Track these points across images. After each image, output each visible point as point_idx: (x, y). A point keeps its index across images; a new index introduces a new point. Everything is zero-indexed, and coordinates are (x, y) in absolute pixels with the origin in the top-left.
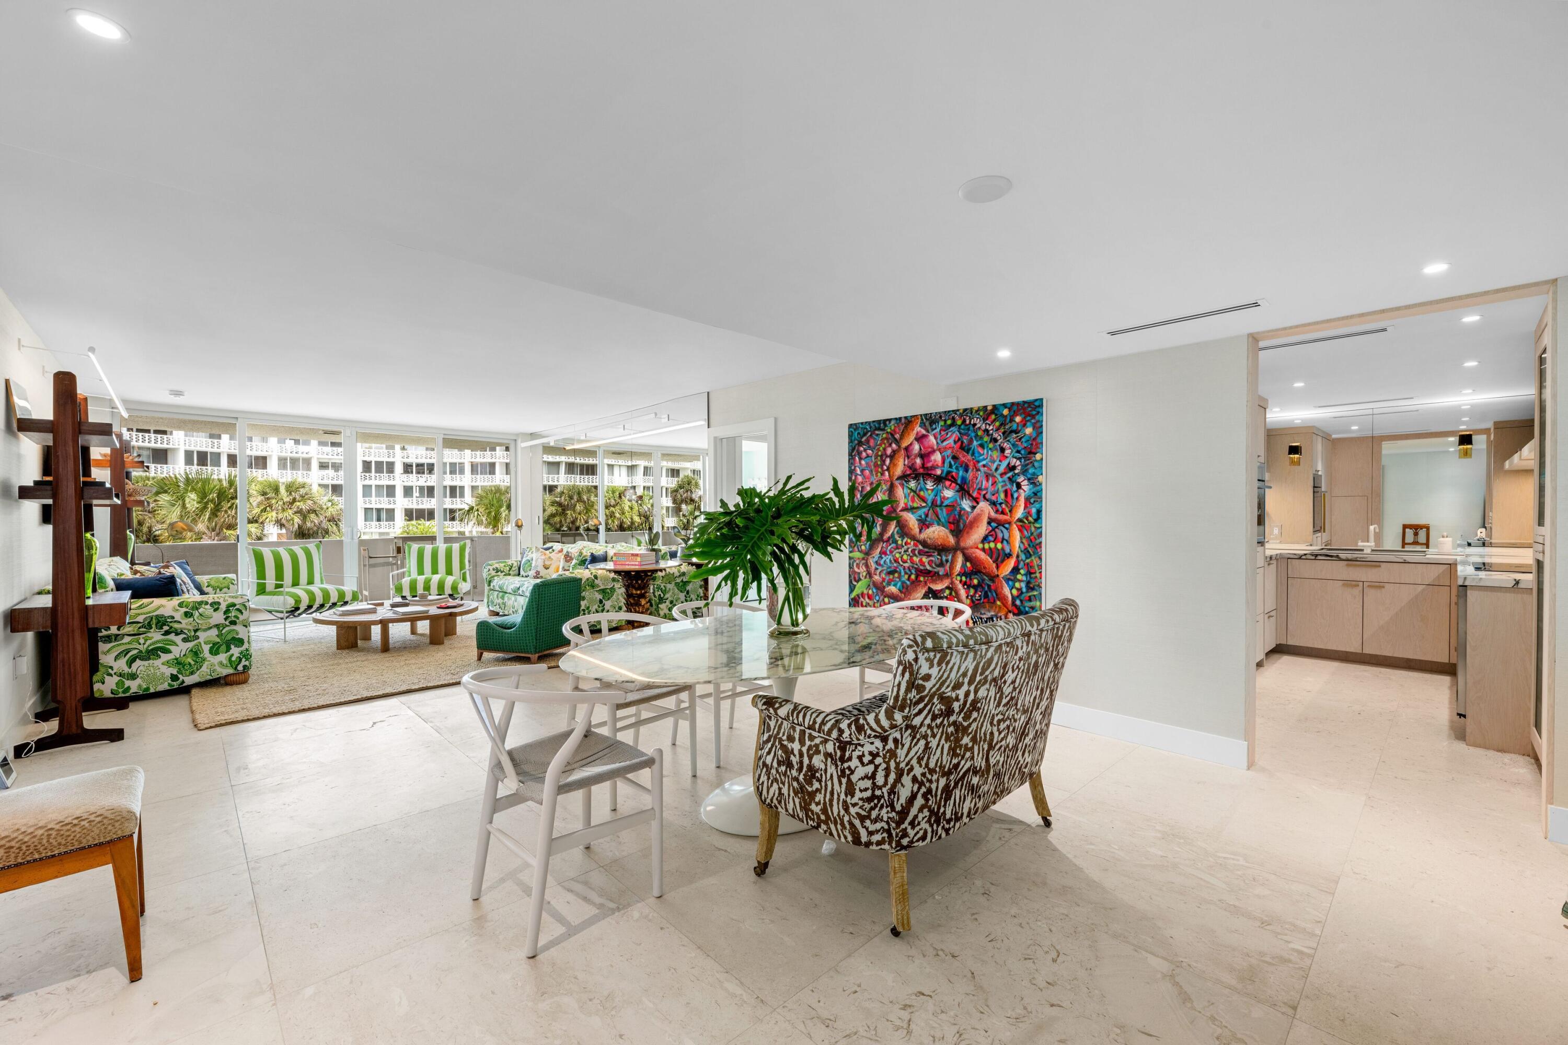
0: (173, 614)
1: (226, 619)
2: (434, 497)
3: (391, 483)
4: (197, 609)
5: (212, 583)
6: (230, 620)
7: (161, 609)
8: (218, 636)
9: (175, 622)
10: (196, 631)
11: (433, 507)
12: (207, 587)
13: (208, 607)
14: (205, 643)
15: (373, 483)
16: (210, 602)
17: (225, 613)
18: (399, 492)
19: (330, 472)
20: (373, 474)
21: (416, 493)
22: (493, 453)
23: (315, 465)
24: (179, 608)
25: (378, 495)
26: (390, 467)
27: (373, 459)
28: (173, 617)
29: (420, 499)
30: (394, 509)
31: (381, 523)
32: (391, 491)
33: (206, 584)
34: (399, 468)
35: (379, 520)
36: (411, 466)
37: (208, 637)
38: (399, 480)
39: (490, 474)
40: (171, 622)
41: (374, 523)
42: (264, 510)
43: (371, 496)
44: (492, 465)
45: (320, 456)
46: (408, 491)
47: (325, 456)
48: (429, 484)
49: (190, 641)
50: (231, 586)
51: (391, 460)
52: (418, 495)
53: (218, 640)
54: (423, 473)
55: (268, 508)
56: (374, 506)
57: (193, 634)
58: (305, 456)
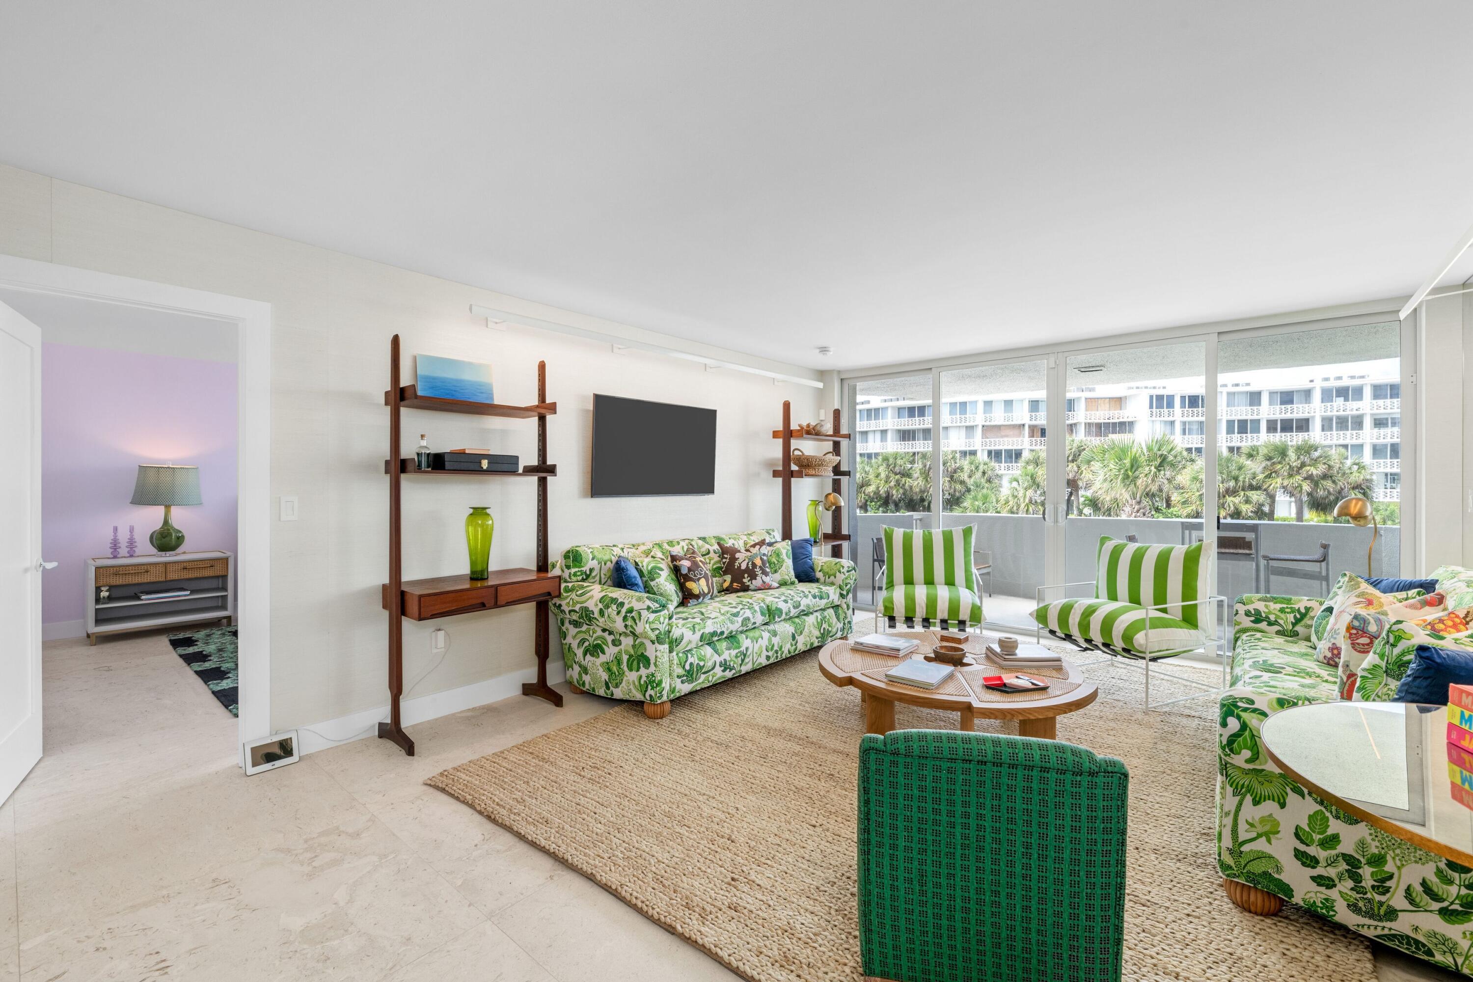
23: (1368, 422)
42: (1269, 476)
45: (1375, 411)
47: (1382, 411)
55: (1273, 475)
58: (1355, 413)
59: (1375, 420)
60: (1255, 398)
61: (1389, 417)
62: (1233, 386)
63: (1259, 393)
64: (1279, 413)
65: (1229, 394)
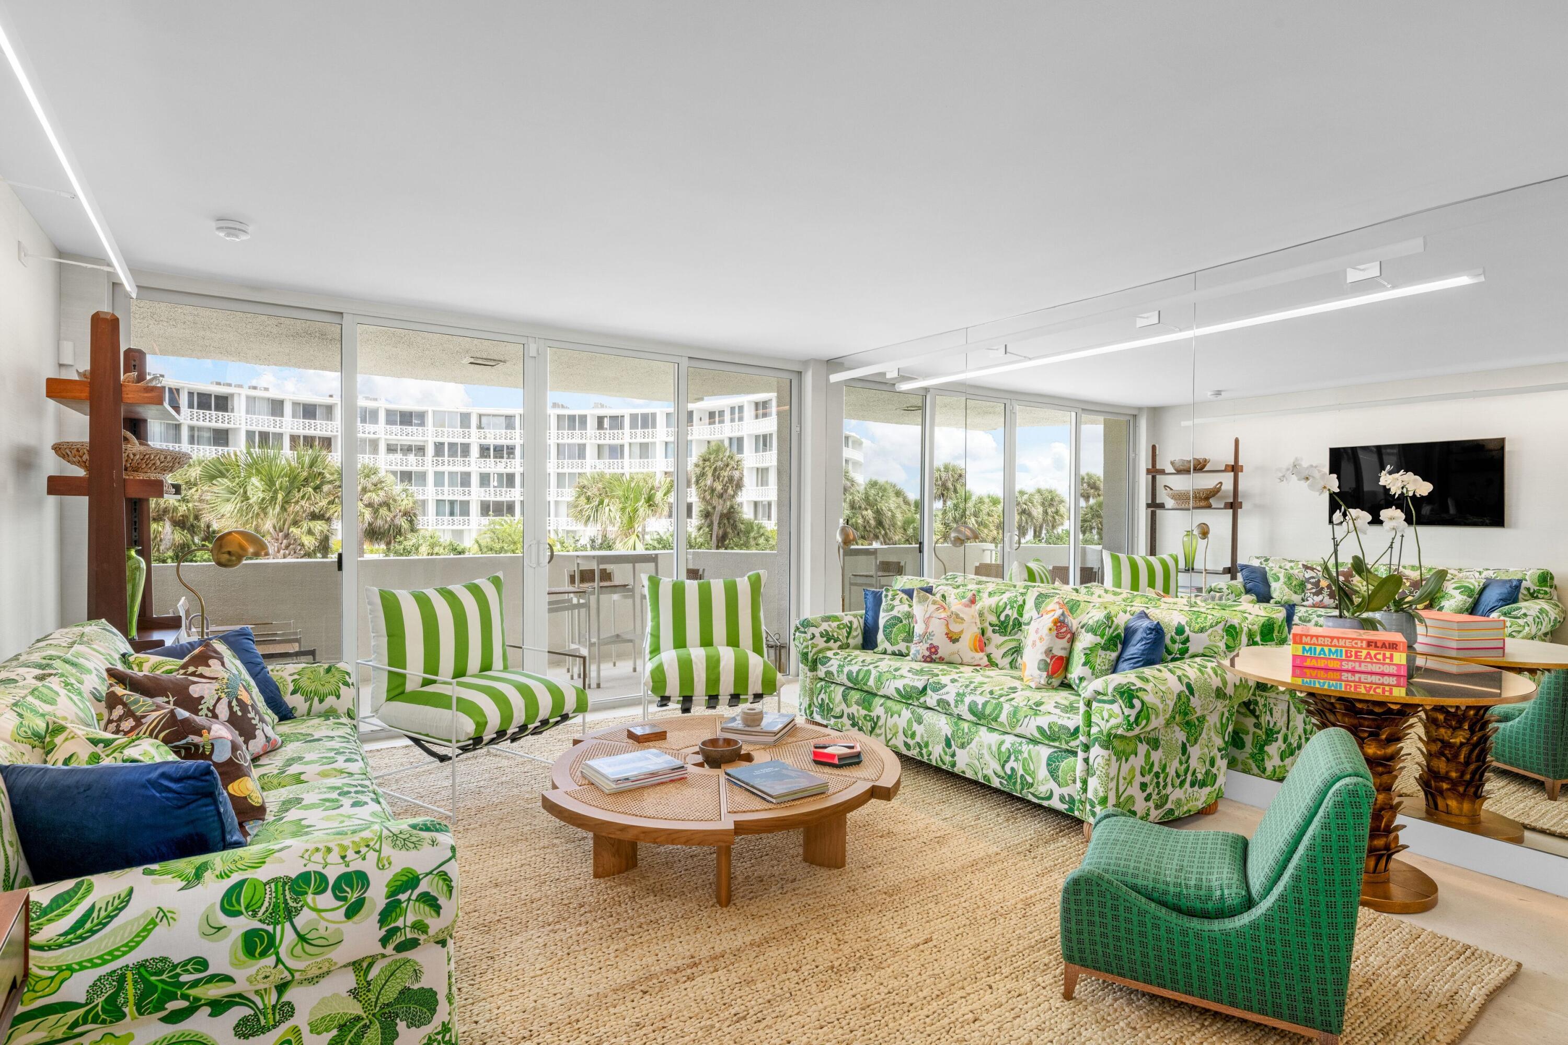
0: (203, 948)
1: (384, 941)
2: (514, 487)
3: (466, 469)
4: (290, 914)
5: (305, 683)
6: (399, 939)
7: (160, 930)
8: (354, 993)
9: (211, 979)
10: (281, 988)
11: (513, 499)
12: (293, 693)
13: (327, 900)
14: (315, 1029)
15: (446, 469)
16: (332, 874)
17: (385, 916)
18: (475, 480)
19: (399, 456)
20: (446, 458)
21: (494, 482)
22: (584, 432)
23: (382, 447)
24: (223, 919)
25: (452, 484)
26: (465, 450)
27: (446, 440)
28: (201, 963)
29: (498, 489)
30: (468, 502)
31: (455, 518)
32: (465, 480)
33: (291, 687)
34: (475, 451)
35: (452, 514)
36: (488, 449)
37: (323, 1002)
38: (475, 465)
39: (579, 458)
40: (195, 984)
41: (447, 518)
43: (443, 486)
44: (582, 448)
45: (388, 437)
46: (485, 480)
47: (394, 437)
48: (509, 470)
49: (264, 1030)
50: (343, 690)
51: (466, 441)
52: (496, 484)
53: (356, 1009)
54: (502, 457)
56: (447, 497)
57: (274, 996)
58: (372, 436)
59: (388, 445)
60: (277, 407)
61: (399, 443)
62: (249, 388)
63: (281, 403)
64: (302, 428)
65: (248, 397)
